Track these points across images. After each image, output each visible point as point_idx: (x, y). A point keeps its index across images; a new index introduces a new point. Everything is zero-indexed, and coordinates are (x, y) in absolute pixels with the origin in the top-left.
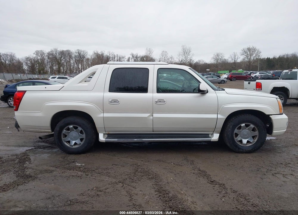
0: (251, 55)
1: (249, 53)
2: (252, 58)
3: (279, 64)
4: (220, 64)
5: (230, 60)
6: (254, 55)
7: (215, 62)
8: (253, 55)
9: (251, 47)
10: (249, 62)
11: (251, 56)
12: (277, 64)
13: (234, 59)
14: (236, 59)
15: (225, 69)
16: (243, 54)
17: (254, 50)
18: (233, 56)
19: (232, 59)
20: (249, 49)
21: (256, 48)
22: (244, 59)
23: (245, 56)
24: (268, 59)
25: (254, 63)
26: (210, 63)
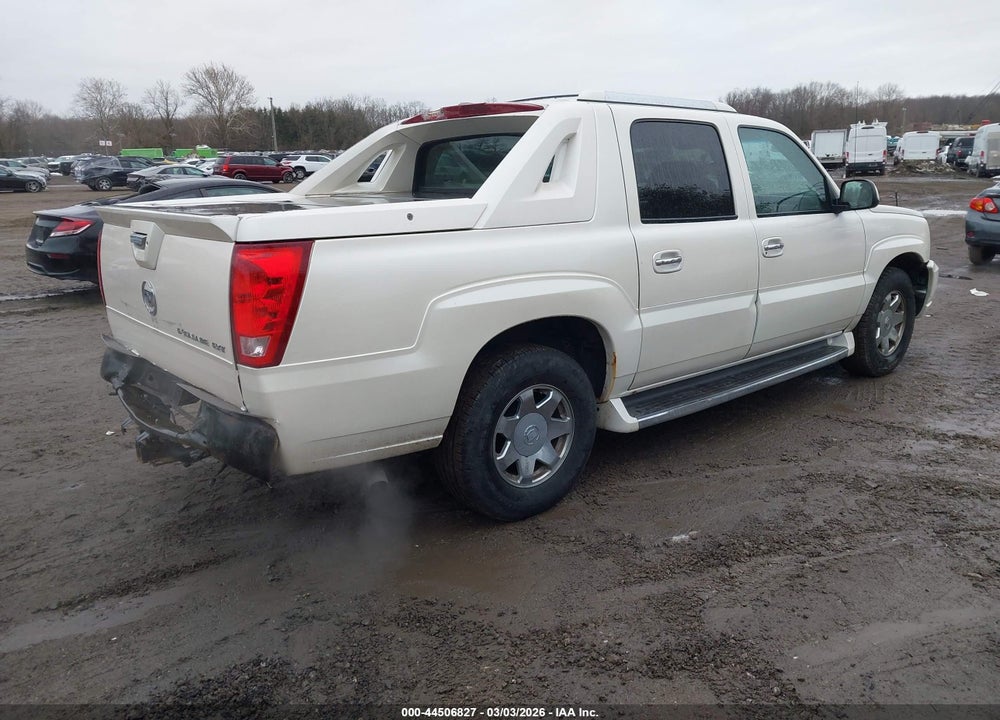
0: (222, 96)
1: (213, 88)
2: (227, 107)
3: (311, 132)
4: (111, 120)
5: (150, 110)
6: (233, 97)
7: (92, 115)
8: (228, 95)
9: (218, 68)
10: (220, 119)
11: (221, 98)
12: (307, 132)
13: (163, 105)
14: (171, 108)
15: (140, 142)
16: (192, 92)
17: (230, 79)
18: (158, 93)
19: (158, 108)
20: (212, 75)
21: (235, 71)
22: (199, 110)
23: (202, 100)
24: (278, 114)
25: (234, 124)
26: (70, 115)
